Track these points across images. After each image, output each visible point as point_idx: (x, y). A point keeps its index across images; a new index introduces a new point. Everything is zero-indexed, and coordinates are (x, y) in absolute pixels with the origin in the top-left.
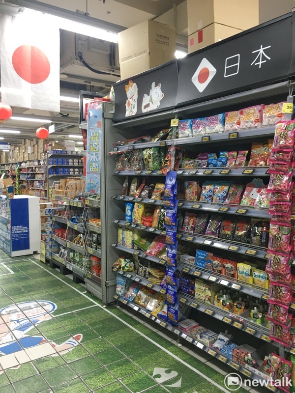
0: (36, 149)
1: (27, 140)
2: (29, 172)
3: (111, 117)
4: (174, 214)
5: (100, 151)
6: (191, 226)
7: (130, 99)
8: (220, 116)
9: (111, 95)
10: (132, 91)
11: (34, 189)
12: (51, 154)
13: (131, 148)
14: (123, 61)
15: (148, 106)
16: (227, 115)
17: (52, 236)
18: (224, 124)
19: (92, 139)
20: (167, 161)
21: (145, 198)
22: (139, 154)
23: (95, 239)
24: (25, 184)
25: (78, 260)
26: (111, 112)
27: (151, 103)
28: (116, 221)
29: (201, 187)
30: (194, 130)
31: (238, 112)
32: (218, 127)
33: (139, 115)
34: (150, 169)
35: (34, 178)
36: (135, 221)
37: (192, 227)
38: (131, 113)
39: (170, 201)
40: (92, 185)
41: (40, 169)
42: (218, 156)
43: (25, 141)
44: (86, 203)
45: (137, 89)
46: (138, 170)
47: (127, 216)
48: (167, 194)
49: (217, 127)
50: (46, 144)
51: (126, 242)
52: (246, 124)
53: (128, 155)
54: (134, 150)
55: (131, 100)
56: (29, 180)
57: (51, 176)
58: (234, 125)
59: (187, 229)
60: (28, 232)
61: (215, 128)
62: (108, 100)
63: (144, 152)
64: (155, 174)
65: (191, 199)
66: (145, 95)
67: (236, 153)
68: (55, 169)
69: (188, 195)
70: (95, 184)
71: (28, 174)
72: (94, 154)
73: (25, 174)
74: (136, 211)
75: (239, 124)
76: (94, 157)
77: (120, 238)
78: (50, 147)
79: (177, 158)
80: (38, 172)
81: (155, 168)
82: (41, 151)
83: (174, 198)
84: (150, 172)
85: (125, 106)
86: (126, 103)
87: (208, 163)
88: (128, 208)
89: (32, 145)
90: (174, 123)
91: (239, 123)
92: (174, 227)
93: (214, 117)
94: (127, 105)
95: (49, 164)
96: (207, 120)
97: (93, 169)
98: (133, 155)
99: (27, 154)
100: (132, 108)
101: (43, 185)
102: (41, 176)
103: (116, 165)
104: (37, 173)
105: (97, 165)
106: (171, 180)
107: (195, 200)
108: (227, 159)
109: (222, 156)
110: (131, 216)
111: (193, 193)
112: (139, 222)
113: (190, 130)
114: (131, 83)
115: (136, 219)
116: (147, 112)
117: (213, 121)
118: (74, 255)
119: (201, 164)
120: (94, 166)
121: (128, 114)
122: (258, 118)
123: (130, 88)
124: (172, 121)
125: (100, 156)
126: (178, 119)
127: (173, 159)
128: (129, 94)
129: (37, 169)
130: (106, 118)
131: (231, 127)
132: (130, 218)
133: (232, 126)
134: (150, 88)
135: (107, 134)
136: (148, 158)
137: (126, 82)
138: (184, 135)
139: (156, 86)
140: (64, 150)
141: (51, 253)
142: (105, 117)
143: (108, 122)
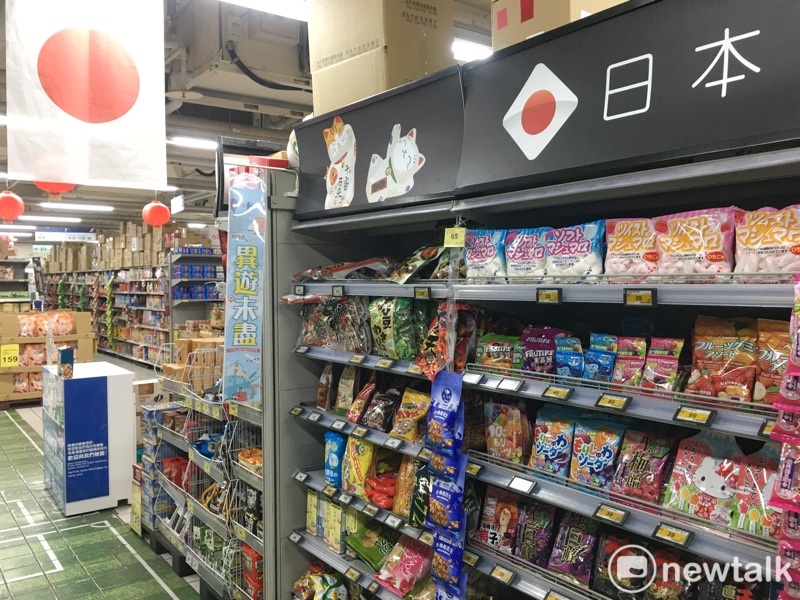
0: (148, 244)
1: (130, 224)
2: (134, 292)
3: (290, 205)
4: (455, 496)
5: (261, 293)
6: (504, 530)
7: (337, 163)
8: (591, 230)
9: (291, 152)
10: (341, 143)
11: (143, 329)
12: (179, 256)
13: (338, 292)
14: (320, 67)
15: (381, 185)
16: (612, 229)
17: (156, 476)
18: (603, 255)
19: (241, 263)
20: (435, 339)
21: (375, 428)
22: (359, 309)
23: (252, 501)
24: (124, 317)
25: (211, 548)
26: (290, 194)
27: (390, 178)
28: (301, 477)
29: (533, 425)
30: (510, 263)
31: (650, 223)
32: (586, 263)
33: (360, 207)
34: (388, 353)
35: (144, 304)
36: (350, 487)
37: (507, 535)
38: (339, 199)
39: (445, 459)
40: (240, 382)
41: (156, 287)
42: (586, 345)
43: (125, 225)
44: (232, 412)
45: (354, 141)
46: (358, 351)
47: (329, 468)
48: (435, 437)
49: (582, 260)
50: (169, 233)
51: (325, 534)
52: (680, 264)
53: (330, 308)
54: (346, 297)
55: (338, 167)
56: (134, 308)
57: (177, 302)
58: (636, 260)
59: (494, 539)
60: (106, 457)
61: (577, 265)
62: (284, 163)
63: (374, 309)
64: (400, 370)
65: (504, 455)
66: (375, 156)
67: (643, 343)
68: (186, 289)
69: (496, 442)
70: (247, 377)
71: (132, 295)
72: (246, 300)
73: (126, 295)
74: (351, 459)
75: (654, 260)
76: (245, 308)
77: (312, 518)
78: (177, 240)
79: (463, 331)
80: (152, 293)
81: (401, 355)
82: (158, 247)
83: (455, 452)
84: (389, 362)
85: (325, 181)
86: (325, 173)
87: (554, 360)
88: (331, 446)
89: (140, 235)
90: (454, 238)
91: (653, 257)
92: (456, 534)
93: (570, 231)
94: (328, 178)
95: (173, 277)
96: (549, 236)
97: (242, 339)
98: (344, 310)
99: (130, 253)
100: (342, 188)
101: (162, 321)
102: (157, 300)
103: (300, 329)
104: (148, 295)
105: (253, 328)
106: (446, 398)
107: (516, 461)
108: (616, 359)
109: (598, 347)
110: (338, 470)
111: (510, 439)
112: (360, 491)
113: (498, 260)
114: (338, 124)
115: (351, 482)
116: (379, 202)
117: (570, 242)
118: (203, 534)
119: (531, 360)
120: (245, 331)
121: (330, 203)
122: (720, 250)
123: (336, 136)
124: (448, 232)
125: (260, 305)
126: (464, 229)
127: (451, 336)
128: (333, 152)
129: (150, 286)
130: (276, 210)
131: (628, 267)
132: (336, 475)
133: (631, 262)
134: (388, 139)
135: (281, 250)
136: (382, 326)
137: (327, 121)
138: (482, 273)
139: (403, 134)
140: (208, 246)
141: (154, 517)
142: (273, 206)
143: (282, 220)
